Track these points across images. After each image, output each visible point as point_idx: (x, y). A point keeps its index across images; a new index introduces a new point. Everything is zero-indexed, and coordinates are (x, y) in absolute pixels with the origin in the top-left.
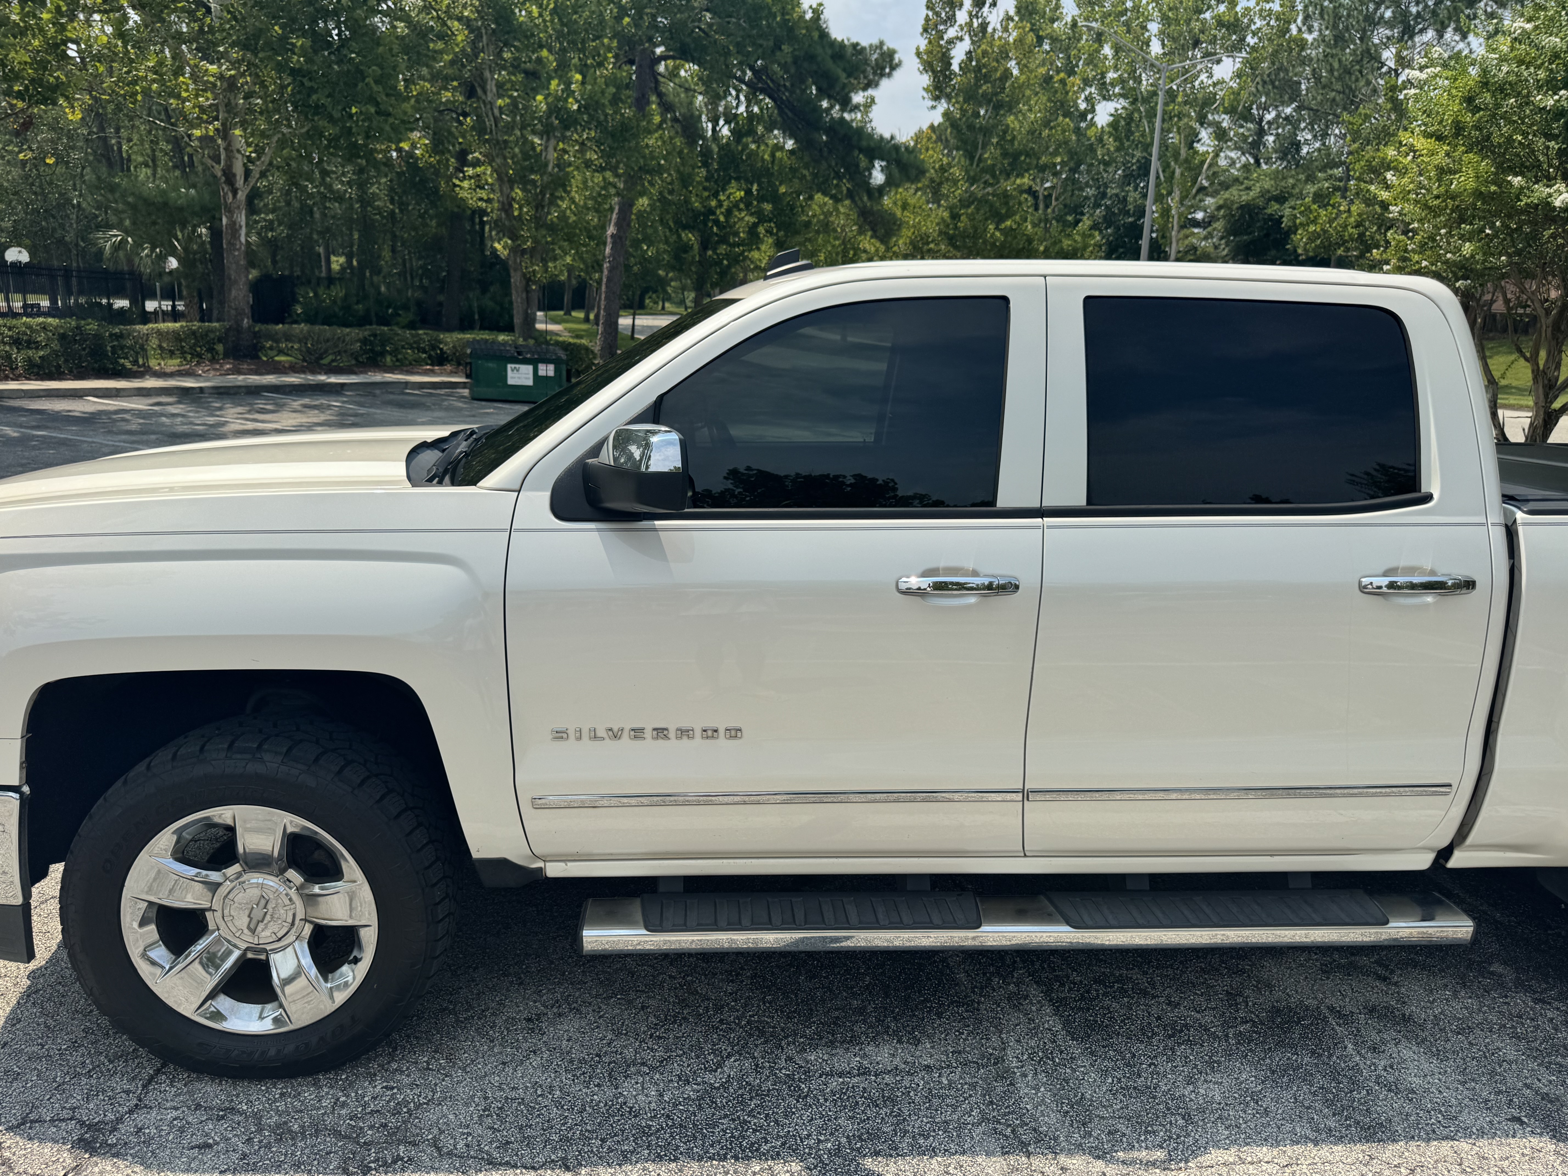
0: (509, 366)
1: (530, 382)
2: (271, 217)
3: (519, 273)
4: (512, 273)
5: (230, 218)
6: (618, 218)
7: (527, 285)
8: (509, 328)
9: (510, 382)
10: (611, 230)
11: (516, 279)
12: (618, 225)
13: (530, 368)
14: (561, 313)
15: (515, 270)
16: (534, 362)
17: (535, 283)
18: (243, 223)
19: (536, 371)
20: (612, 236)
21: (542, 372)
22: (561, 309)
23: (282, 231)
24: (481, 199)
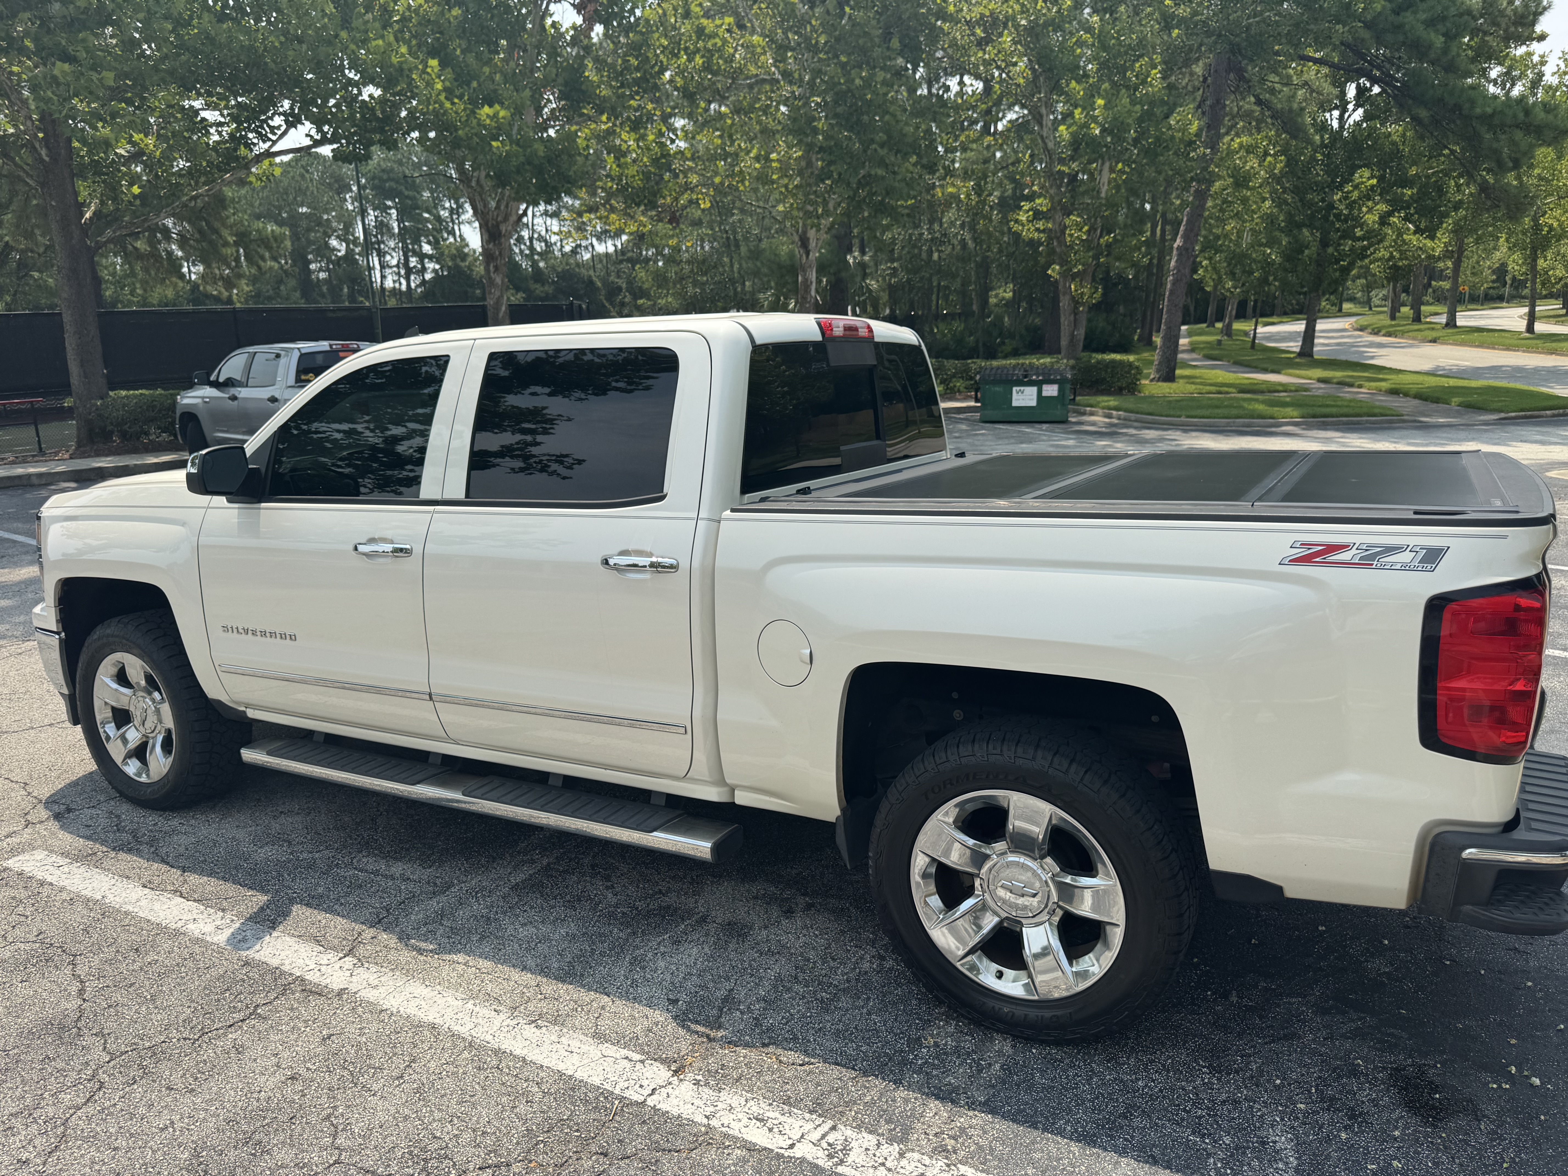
0: (1014, 389)
1: (1033, 403)
2: (895, 265)
3: (1067, 297)
4: (1061, 297)
5: (804, 276)
6: (1186, 230)
7: (1076, 308)
8: (1054, 350)
9: (1015, 404)
10: (1179, 242)
11: (1064, 303)
12: (1186, 237)
13: (1034, 390)
14: (1205, 325)
15: (1064, 294)
16: (1039, 384)
17: (1083, 304)
18: (814, 279)
19: (1040, 392)
20: (1179, 248)
21: (1045, 393)
22: (1205, 322)
23: (903, 276)
24: (1037, 230)
